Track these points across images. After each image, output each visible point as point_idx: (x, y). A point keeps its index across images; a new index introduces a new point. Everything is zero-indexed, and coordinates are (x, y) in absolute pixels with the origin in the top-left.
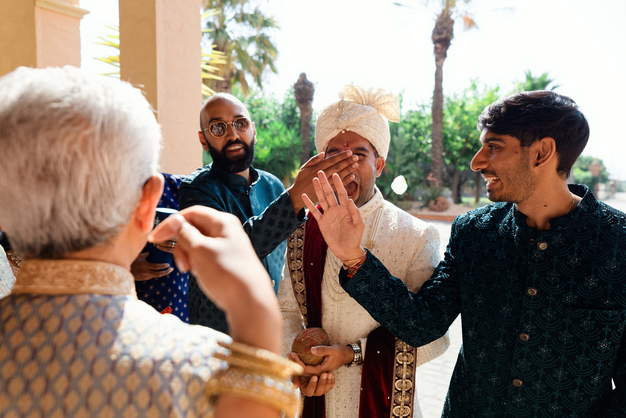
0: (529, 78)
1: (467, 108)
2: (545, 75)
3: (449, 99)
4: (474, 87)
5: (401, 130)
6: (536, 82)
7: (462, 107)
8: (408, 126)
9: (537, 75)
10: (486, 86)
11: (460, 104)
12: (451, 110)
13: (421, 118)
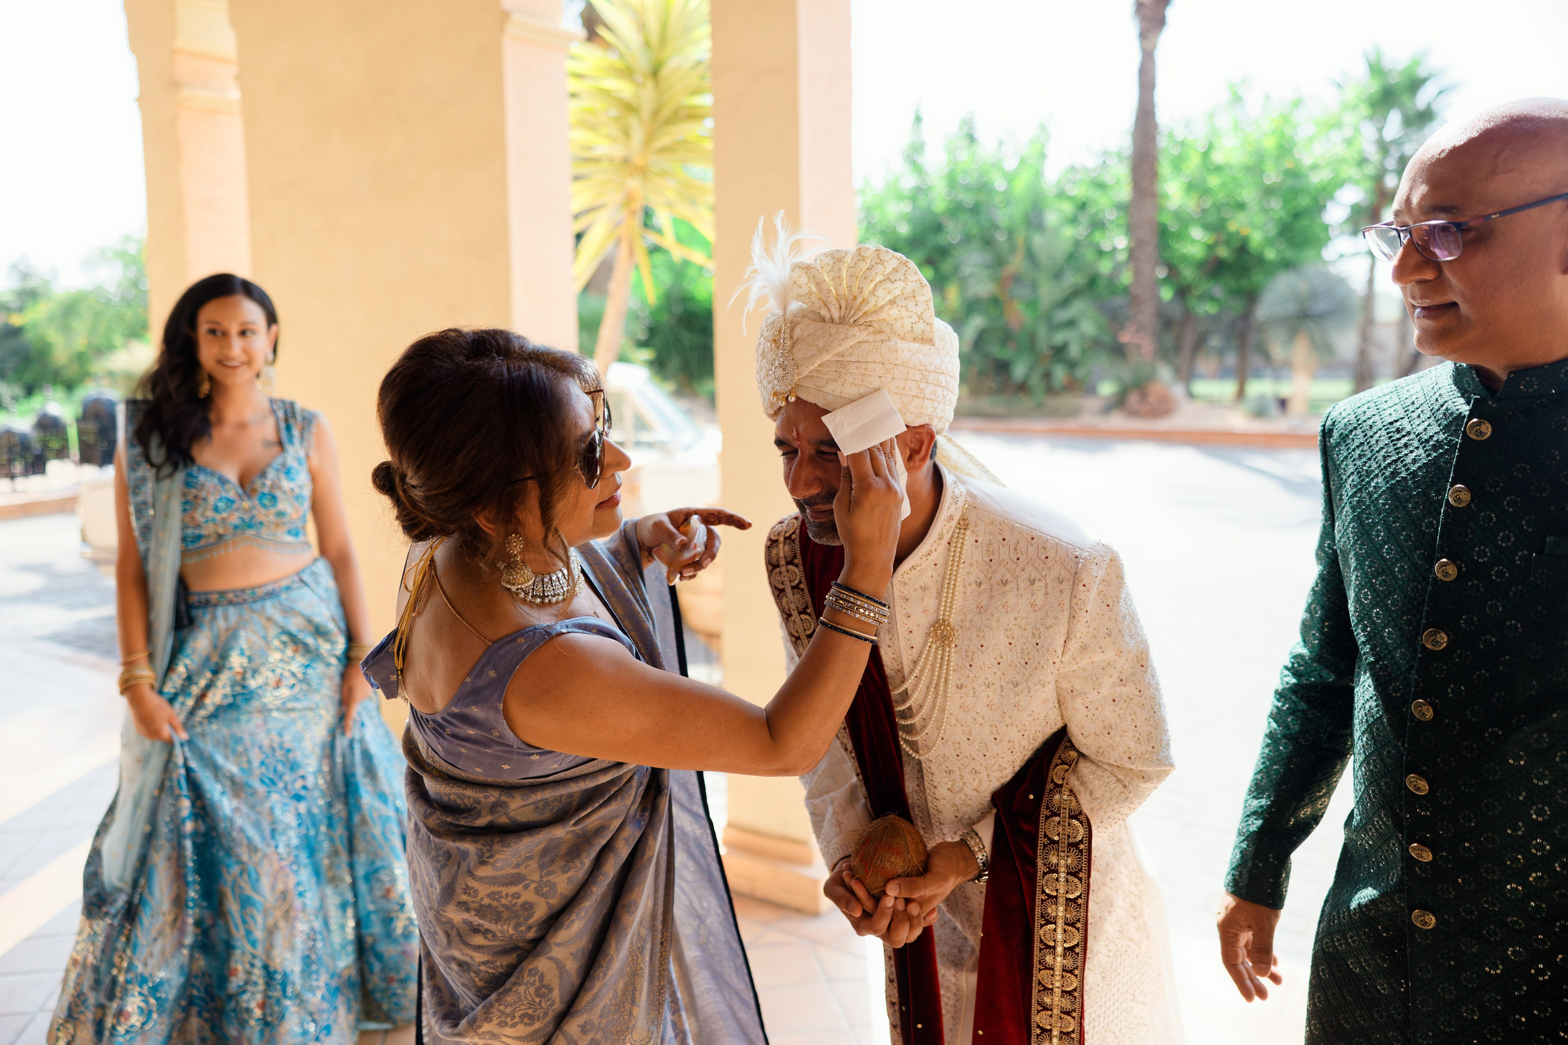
0: (1376, 69)
1: (1218, 157)
2: (1416, 63)
3: (1171, 135)
4: (1237, 99)
5: (1052, 218)
6: (1394, 79)
7: (1206, 155)
8: (1068, 208)
9: (1397, 59)
10: (1267, 97)
11: (1201, 146)
12: (1178, 163)
13: (1100, 186)
